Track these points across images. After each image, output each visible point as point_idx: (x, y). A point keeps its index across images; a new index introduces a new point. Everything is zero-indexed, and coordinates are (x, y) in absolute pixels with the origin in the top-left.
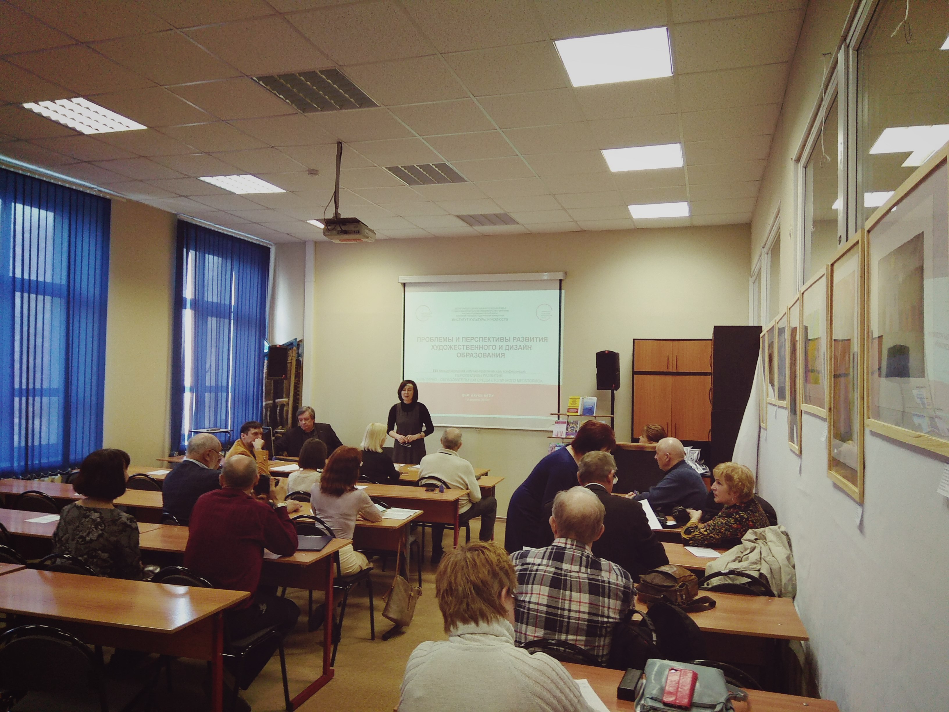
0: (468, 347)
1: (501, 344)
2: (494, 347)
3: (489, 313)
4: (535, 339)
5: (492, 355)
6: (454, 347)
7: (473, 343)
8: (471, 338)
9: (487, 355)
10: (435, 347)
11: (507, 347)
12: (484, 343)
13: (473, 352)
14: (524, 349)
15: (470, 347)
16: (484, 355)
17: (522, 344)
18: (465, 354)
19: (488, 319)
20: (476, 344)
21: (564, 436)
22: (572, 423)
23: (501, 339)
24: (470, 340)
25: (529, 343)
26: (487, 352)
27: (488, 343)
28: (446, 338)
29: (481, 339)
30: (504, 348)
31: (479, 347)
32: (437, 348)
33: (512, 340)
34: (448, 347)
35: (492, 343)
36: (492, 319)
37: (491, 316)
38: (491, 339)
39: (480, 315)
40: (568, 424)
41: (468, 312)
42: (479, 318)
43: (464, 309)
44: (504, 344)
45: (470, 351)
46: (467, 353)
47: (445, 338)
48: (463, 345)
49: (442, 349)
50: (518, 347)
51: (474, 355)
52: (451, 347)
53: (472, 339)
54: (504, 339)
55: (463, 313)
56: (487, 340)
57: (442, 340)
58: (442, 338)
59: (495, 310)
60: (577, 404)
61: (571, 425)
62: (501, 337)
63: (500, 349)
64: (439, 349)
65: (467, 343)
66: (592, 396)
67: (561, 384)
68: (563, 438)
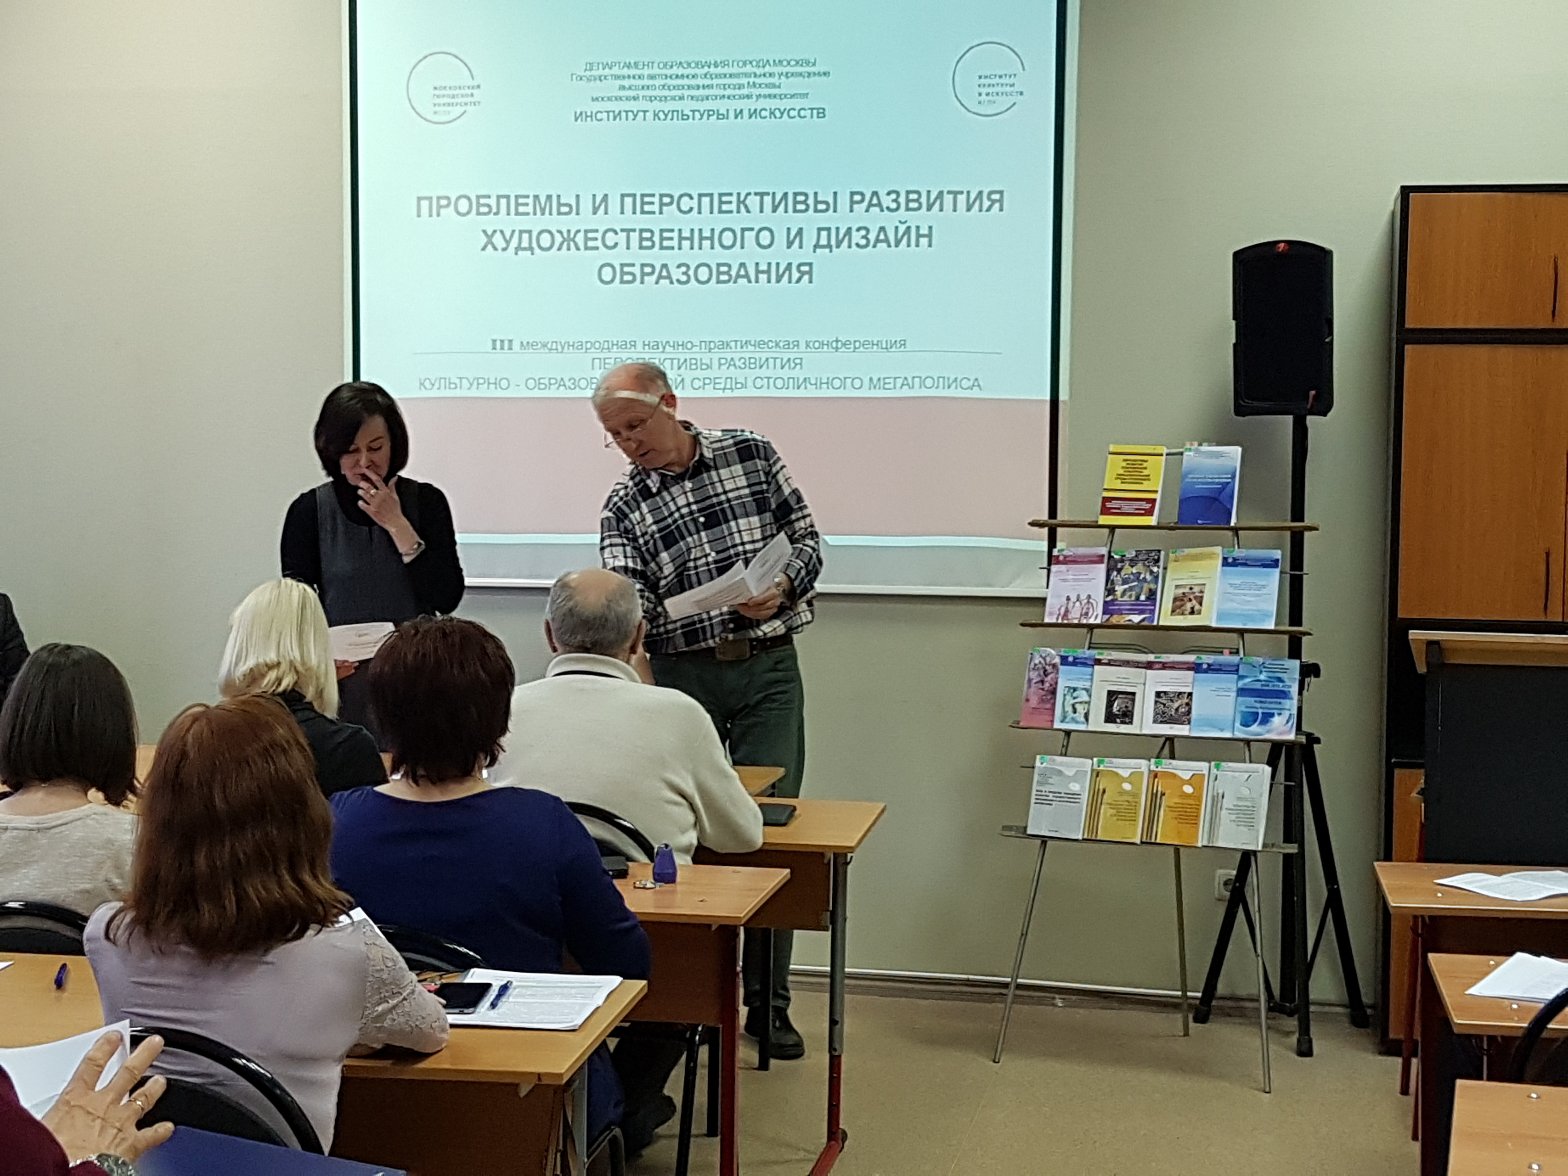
0: (646, 239)
1: (796, 221)
2: (765, 239)
3: (741, 86)
4: (948, 199)
5: (758, 272)
6: (587, 239)
7: (671, 218)
8: (662, 196)
9: (733, 273)
10: (498, 240)
11: (824, 234)
12: (720, 222)
13: (672, 258)
14: (898, 243)
15: (656, 239)
16: (719, 273)
17: (890, 221)
18: (637, 270)
19: (739, 114)
20: (687, 223)
21: (1096, 617)
22: (1133, 562)
23: (796, 202)
24: (656, 208)
25: (920, 219)
26: (734, 257)
27: (737, 221)
28: (549, 197)
29: (706, 200)
30: (810, 239)
31: (696, 238)
32: (508, 242)
33: (844, 202)
34: (558, 239)
35: (755, 220)
36: (753, 114)
37: (749, 97)
38: (753, 202)
39: (701, 92)
40: (1113, 566)
41: (646, 82)
42: (695, 105)
43: (628, 66)
44: (810, 221)
45: (656, 257)
46: (643, 266)
47: (543, 200)
48: (628, 231)
49: (531, 248)
50: (872, 237)
51: (677, 274)
52: (569, 239)
53: (666, 200)
54: (811, 201)
55: (623, 88)
56: (733, 207)
57: (530, 209)
58: (530, 201)
59: (767, 69)
60: (1147, 477)
61: (1128, 570)
62: (796, 194)
63: (790, 244)
64: (518, 249)
65: (641, 221)
66: (1210, 442)
67: (1063, 396)
68: (1091, 627)
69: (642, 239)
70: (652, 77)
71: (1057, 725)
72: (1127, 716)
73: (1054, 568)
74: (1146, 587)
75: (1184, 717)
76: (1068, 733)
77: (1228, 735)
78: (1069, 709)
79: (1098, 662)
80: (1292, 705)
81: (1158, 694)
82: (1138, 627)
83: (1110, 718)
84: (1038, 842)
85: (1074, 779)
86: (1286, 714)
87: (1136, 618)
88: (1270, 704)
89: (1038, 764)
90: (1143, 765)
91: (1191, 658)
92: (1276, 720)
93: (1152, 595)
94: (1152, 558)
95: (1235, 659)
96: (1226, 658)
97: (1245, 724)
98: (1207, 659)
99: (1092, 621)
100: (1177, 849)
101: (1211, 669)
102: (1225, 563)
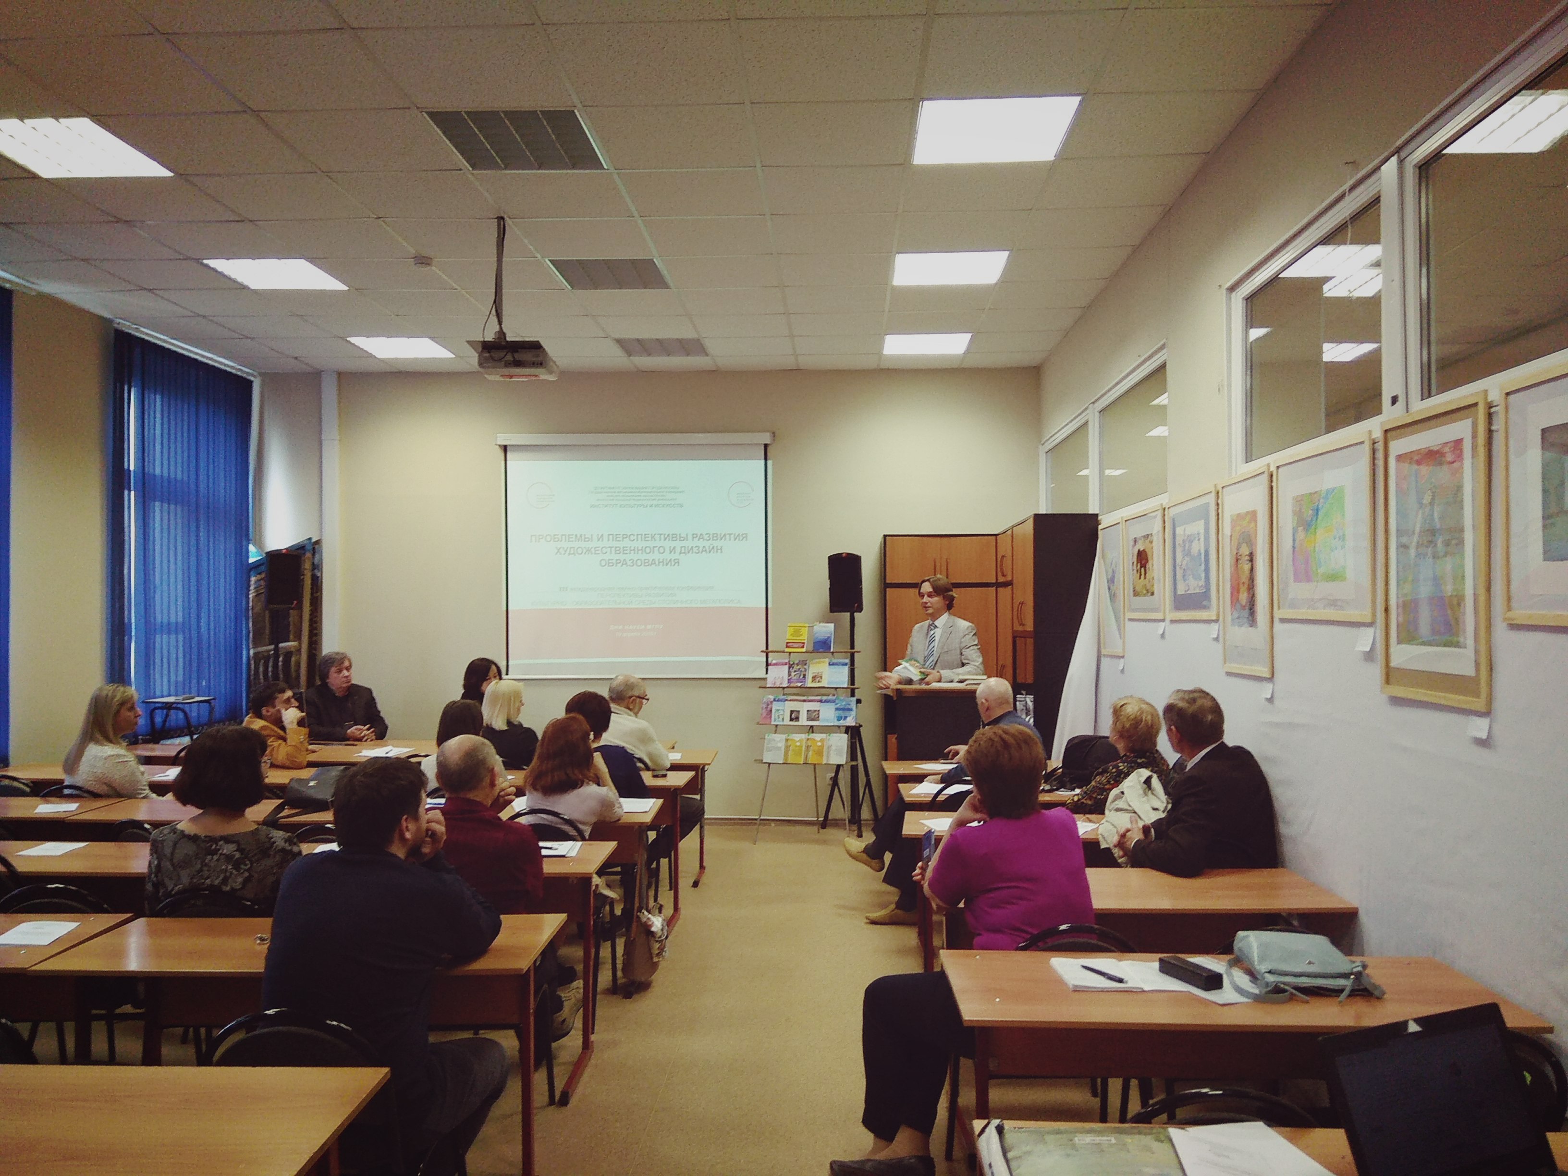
0: (618, 551)
1: (673, 544)
2: (662, 550)
3: (652, 496)
4: (728, 536)
5: (659, 562)
6: (596, 550)
7: (626, 543)
8: (623, 535)
10: (562, 551)
11: (683, 549)
12: (644, 544)
13: (627, 557)
14: (710, 552)
15: (621, 550)
16: (645, 563)
17: (707, 544)
18: (614, 561)
19: (651, 506)
20: (633, 545)
21: (785, 685)
22: (798, 665)
23: (672, 537)
24: (621, 539)
25: (718, 543)
26: (651, 557)
27: (651, 544)
29: (639, 536)
30: (678, 550)
31: (635, 550)
32: (566, 551)
33: (690, 537)
34: (585, 550)
35: (658, 544)
36: (657, 506)
37: (655, 500)
38: (657, 537)
39: (638, 498)
40: (790, 666)
41: (616, 494)
42: (636, 503)
43: (610, 488)
44: (678, 544)
45: (622, 557)
46: (617, 560)
47: (579, 536)
48: (611, 547)
49: (573, 554)
50: (701, 549)
51: (629, 563)
52: (589, 550)
53: (625, 536)
54: (678, 537)
55: (608, 496)
56: (650, 539)
57: (573, 539)
58: (574, 536)
59: (662, 490)
60: (802, 635)
61: (796, 668)
62: (673, 534)
63: (671, 552)
64: (569, 554)
65: (615, 544)
66: (823, 622)
67: (770, 606)
68: (784, 688)
69: (616, 551)
70: (618, 492)
71: (773, 723)
72: (797, 719)
73: (770, 667)
74: (802, 673)
75: (816, 719)
76: (777, 726)
77: (832, 724)
78: (776, 717)
79: (787, 700)
80: (853, 713)
81: (808, 711)
82: (800, 687)
83: (791, 720)
84: (767, 765)
85: (779, 742)
86: (852, 717)
87: (799, 684)
88: (846, 713)
89: (766, 737)
90: (803, 736)
91: (819, 698)
92: (849, 719)
93: (804, 676)
94: (804, 663)
95: (834, 698)
96: (830, 697)
97: (839, 720)
98: (824, 698)
99: (784, 686)
100: (815, 765)
101: (826, 701)
102: (830, 664)
